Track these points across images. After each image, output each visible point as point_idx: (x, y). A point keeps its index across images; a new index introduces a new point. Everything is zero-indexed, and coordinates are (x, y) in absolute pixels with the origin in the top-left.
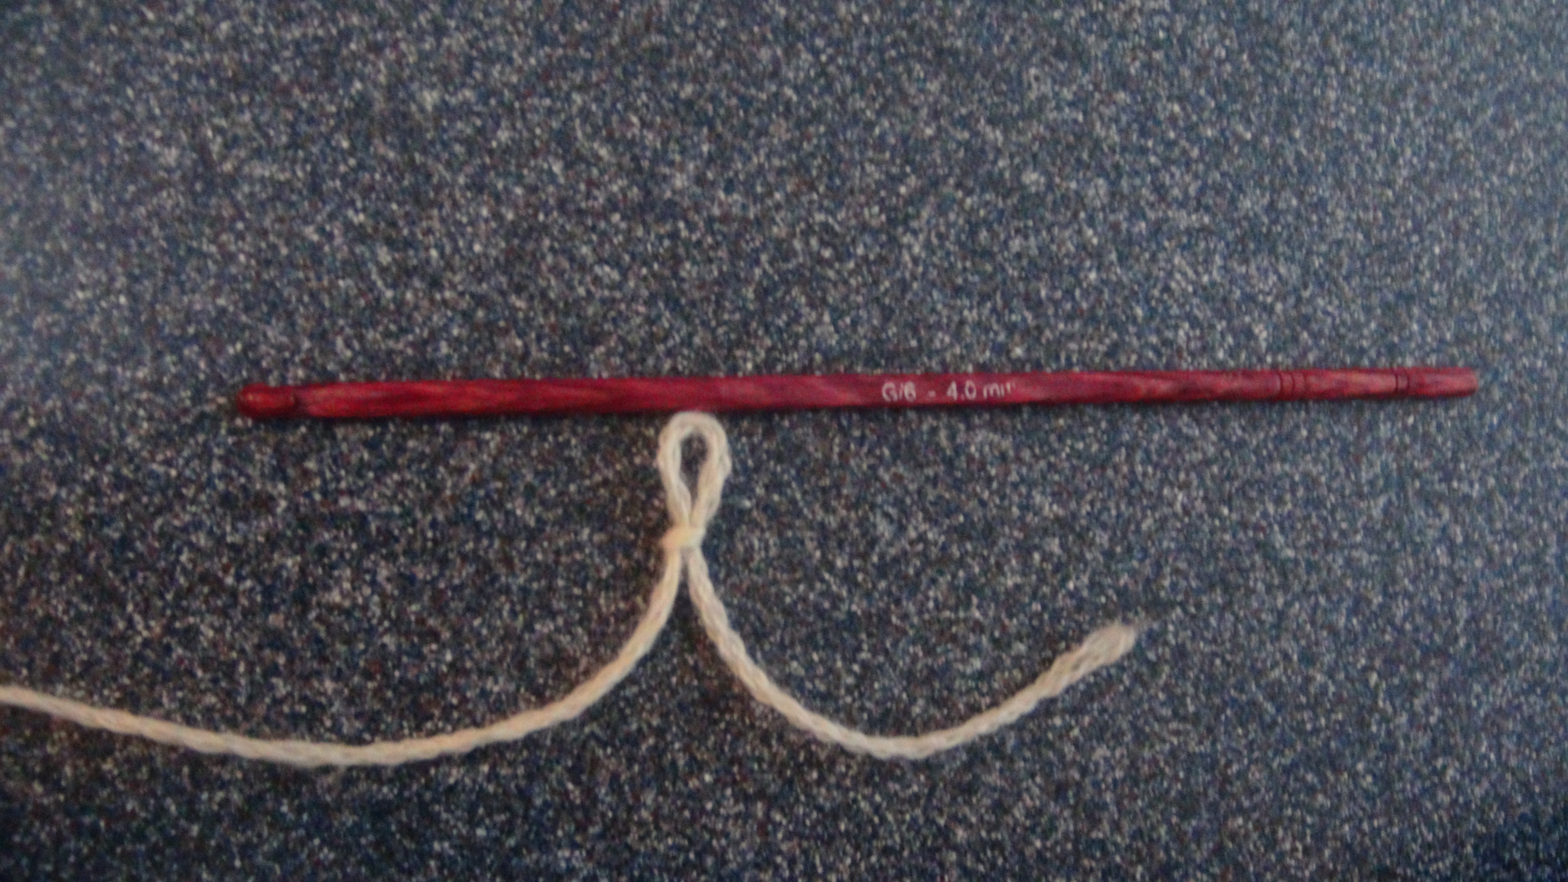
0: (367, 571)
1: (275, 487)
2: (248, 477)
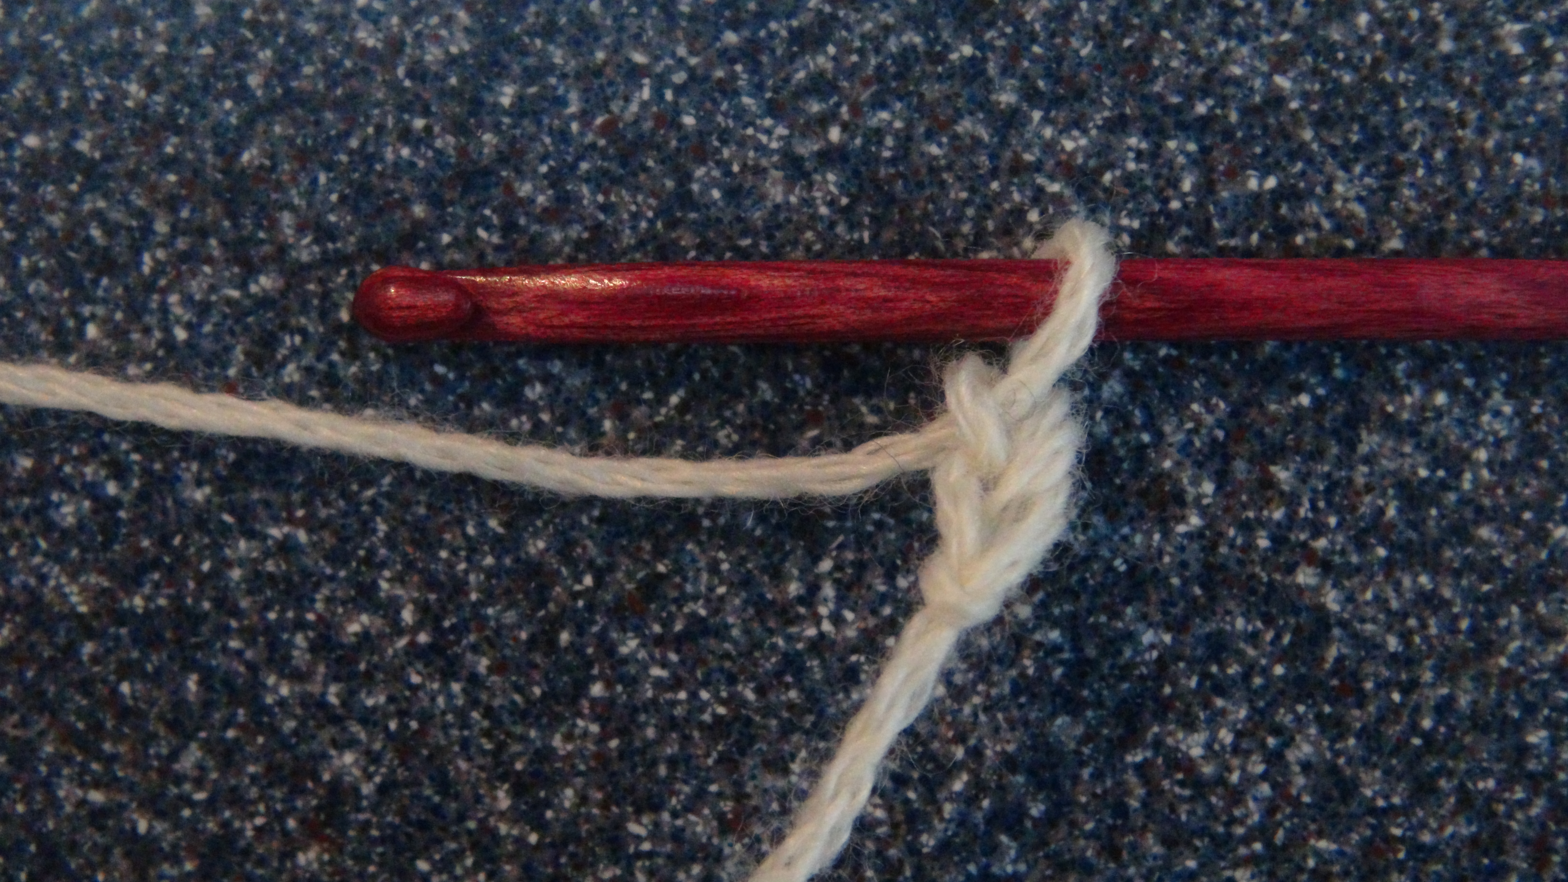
0: (1277, 731)
1: (1196, 482)
2: (1159, 436)
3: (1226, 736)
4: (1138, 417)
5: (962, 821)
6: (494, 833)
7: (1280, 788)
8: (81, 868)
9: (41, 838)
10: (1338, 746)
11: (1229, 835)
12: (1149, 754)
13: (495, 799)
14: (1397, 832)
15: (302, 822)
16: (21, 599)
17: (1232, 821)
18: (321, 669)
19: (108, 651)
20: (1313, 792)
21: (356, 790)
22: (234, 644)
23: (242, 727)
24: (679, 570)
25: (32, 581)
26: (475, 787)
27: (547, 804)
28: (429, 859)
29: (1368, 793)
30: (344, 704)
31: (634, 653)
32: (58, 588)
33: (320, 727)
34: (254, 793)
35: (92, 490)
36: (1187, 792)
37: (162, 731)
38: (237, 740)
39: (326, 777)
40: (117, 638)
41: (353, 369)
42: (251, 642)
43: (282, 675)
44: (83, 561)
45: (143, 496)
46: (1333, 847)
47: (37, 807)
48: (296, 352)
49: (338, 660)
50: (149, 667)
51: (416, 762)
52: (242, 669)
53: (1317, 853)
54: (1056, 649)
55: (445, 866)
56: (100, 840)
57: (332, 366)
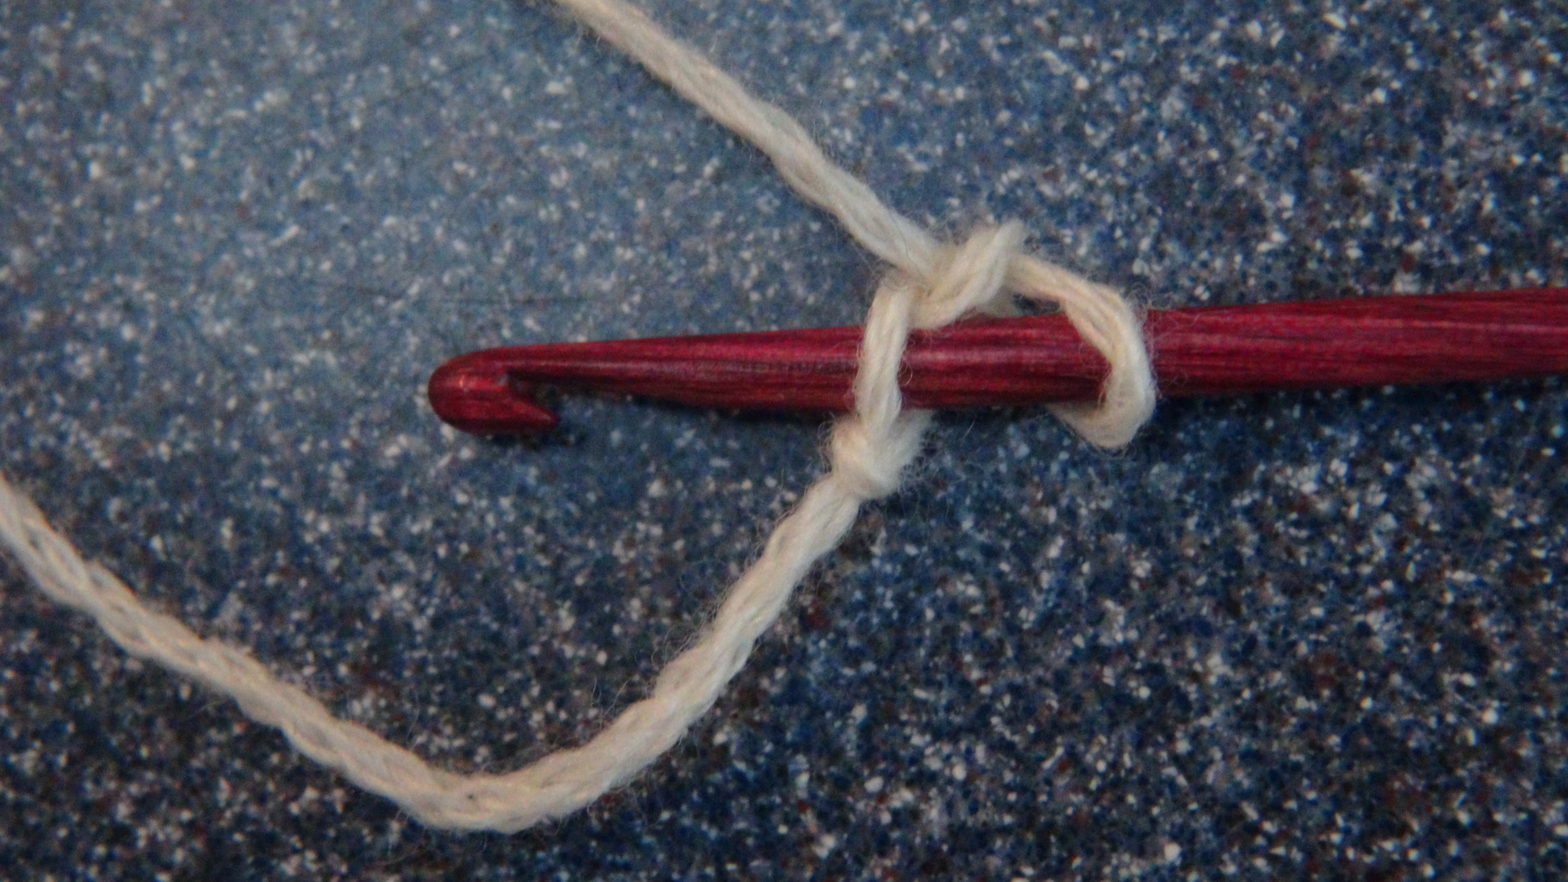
1: (1274, 195)
2: (1229, 151)
3: (1339, 467)
4: (1203, 133)
5: (1063, 591)
6: (559, 657)
7: (1405, 518)
8: (122, 745)
9: (79, 717)
10: (1463, 465)
11: (1356, 576)
12: (1257, 495)
13: (557, 619)
14: (1540, 554)
15: (354, 667)
16: (41, 461)
17: (1357, 560)
18: (362, 500)
19: (136, 506)
20: (1442, 518)
21: (409, 626)
22: (268, 482)
23: (283, 571)
25: (51, 441)
26: (534, 609)
27: (613, 618)
28: (493, 692)
29: (1502, 513)
30: (389, 534)
31: (691, 444)
32: (79, 445)
33: (364, 561)
34: (300, 641)
35: (108, 337)
36: (1304, 534)
37: (198, 585)
38: (278, 586)
39: (376, 615)
40: (145, 492)
41: (369, 177)
42: (286, 479)
43: (320, 511)
44: (103, 413)
45: (161, 335)
46: (1472, 577)
47: (73, 682)
48: (307, 167)
49: (380, 486)
50: (180, 519)
51: (469, 589)
52: (278, 509)
53: (1455, 586)
55: (510, 698)
56: (141, 711)
57: (348, 176)
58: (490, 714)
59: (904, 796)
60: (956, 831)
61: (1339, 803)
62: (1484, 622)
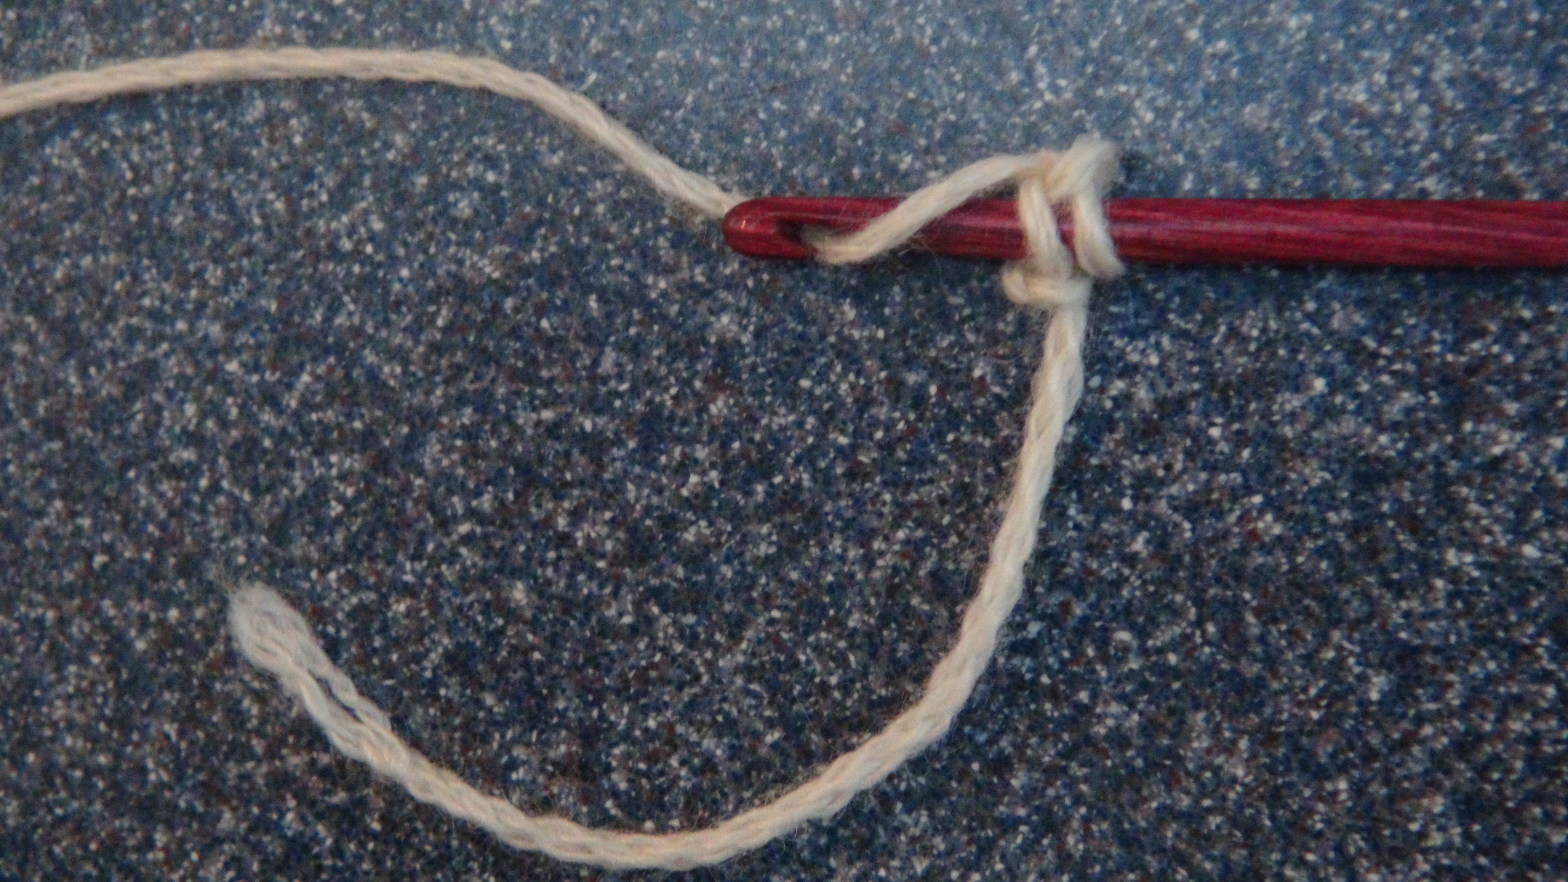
3: (1380, 78)
6: (849, 340)
7: (1436, 105)
8: (551, 475)
9: (515, 462)
10: (1471, 57)
11: (1409, 154)
12: (1325, 112)
13: (843, 313)
14: (1540, 109)
15: (706, 380)
16: (449, 284)
17: (1408, 143)
18: (685, 259)
19: (525, 300)
20: (1463, 98)
21: (738, 343)
22: (615, 262)
23: (640, 323)
24: (925, 92)
25: (453, 267)
26: (825, 309)
27: (882, 304)
28: (808, 376)
29: (1506, 85)
30: (710, 279)
31: (911, 166)
32: (473, 266)
33: (697, 302)
34: (663, 370)
35: (477, 183)
36: (1365, 132)
37: (581, 347)
38: (639, 335)
39: (713, 340)
40: (528, 288)
41: (639, 26)
42: (627, 256)
43: (657, 273)
44: (486, 239)
45: (516, 174)
46: (1495, 137)
47: (506, 438)
48: (593, 28)
49: (696, 247)
50: (558, 302)
51: (775, 306)
52: (626, 279)
53: (1484, 147)
54: (1227, 55)
55: (822, 377)
56: (560, 447)
57: (624, 29)
58: (810, 393)
59: (1118, 386)
60: (1161, 403)
61: (1433, 324)
62: (1510, 168)
